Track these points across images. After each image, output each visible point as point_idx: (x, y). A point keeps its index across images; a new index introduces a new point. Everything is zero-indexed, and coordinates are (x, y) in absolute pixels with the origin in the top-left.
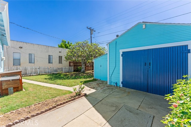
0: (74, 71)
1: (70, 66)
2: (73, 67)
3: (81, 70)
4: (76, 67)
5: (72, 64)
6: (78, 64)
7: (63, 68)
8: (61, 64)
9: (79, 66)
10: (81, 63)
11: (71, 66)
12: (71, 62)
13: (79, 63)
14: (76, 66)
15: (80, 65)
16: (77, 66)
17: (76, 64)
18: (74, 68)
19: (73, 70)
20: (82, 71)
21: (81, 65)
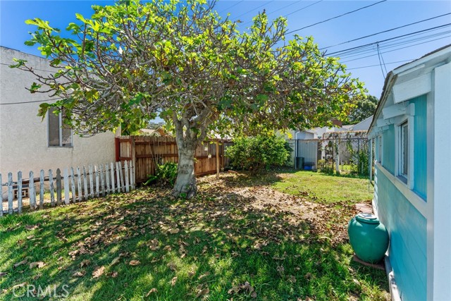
0: (139, 185)
1: (119, 158)
2: (132, 163)
3: (174, 181)
4: (148, 162)
5: (127, 150)
6: (160, 150)
7: (64, 174)
8: (60, 150)
9: (165, 156)
10: (175, 143)
11: (124, 159)
12: (125, 141)
13: (161, 144)
14: (150, 157)
15: (169, 156)
16: (153, 157)
17: (148, 150)
18: (137, 172)
19: (133, 181)
20: (177, 187)
21: (176, 155)
